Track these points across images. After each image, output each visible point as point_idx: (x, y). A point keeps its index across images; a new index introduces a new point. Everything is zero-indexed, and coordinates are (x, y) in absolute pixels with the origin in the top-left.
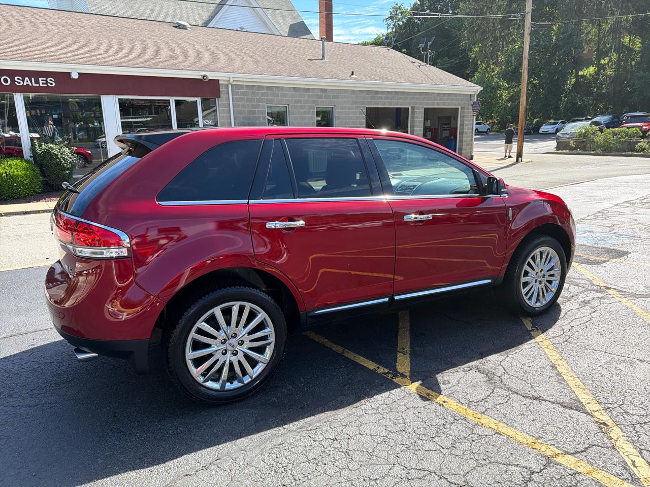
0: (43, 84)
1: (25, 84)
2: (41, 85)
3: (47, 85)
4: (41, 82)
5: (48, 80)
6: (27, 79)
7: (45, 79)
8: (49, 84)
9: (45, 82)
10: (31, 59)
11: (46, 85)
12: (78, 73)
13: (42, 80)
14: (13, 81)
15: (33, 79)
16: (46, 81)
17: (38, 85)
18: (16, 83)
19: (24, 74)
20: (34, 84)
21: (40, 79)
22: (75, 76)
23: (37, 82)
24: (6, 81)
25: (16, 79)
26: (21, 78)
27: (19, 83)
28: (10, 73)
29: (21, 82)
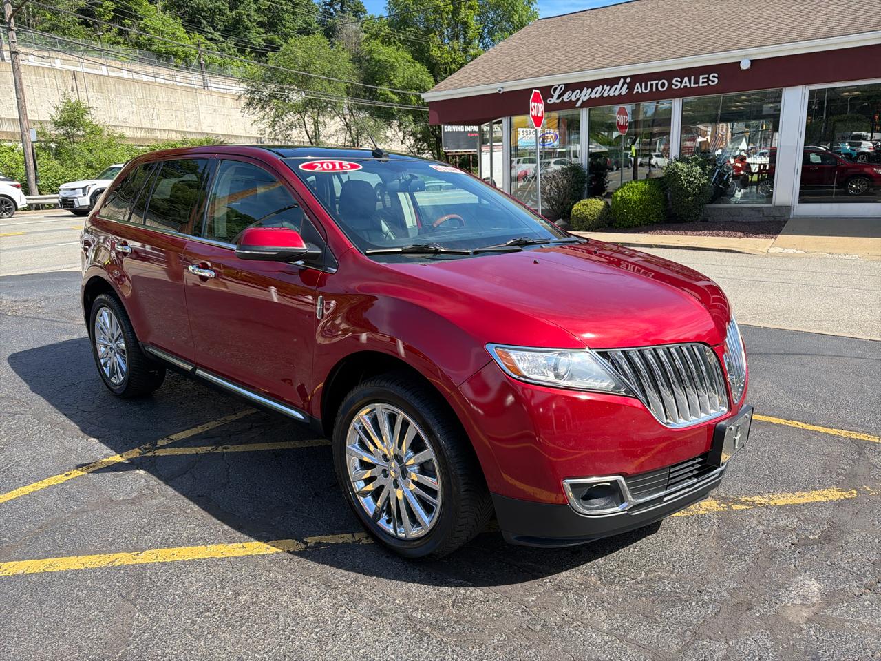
0: (703, 82)
1: (682, 87)
2: (701, 85)
3: (708, 84)
4: (701, 80)
5: (711, 78)
6: (686, 79)
7: (706, 76)
8: (710, 83)
9: (706, 80)
10: (703, 51)
11: (706, 84)
12: (751, 61)
13: (703, 78)
14: (670, 84)
15: (693, 78)
16: (708, 78)
17: (697, 85)
18: (673, 87)
19: (682, 73)
20: (693, 85)
21: (701, 77)
22: (745, 65)
23: (697, 82)
24: (663, 85)
25: (674, 82)
26: (679, 80)
27: (676, 85)
28: (669, 75)
29: (679, 84)
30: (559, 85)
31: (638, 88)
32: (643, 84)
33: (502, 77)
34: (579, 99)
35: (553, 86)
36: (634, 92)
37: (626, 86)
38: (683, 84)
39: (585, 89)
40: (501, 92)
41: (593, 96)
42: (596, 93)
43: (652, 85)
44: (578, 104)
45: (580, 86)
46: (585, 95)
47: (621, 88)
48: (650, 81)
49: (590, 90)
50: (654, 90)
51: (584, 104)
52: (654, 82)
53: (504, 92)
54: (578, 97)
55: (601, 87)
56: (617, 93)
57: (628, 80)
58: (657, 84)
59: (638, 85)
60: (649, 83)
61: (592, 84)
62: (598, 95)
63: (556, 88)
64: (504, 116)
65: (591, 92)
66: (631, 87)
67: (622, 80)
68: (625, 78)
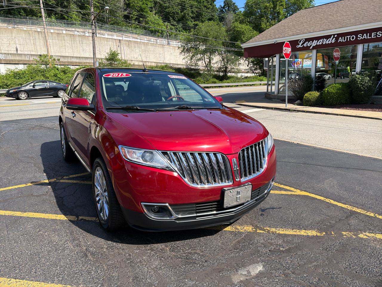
0: (374, 36)
1: (363, 38)
2: (373, 37)
3: (377, 37)
4: (373, 35)
5: (378, 34)
6: (365, 35)
7: (376, 33)
8: (378, 36)
9: (375, 35)
10: (375, 21)
11: (375, 37)
13: (374, 34)
14: (357, 37)
15: (368, 34)
16: (376, 34)
17: (371, 38)
18: (358, 38)
19: (363, 32)
20: (368, 38)
21: (373, 33)
23: (370, 36)
24: (353, 38)
25: (359, 36)
26: (361, 35)
27: (360, 38)
28: (356, 33)
29: (361, 37)
30: (302, 39)
31: (340, 40)
32: (343, 38)
33: (277, 36)
34: (311, 45)
35: (299, 40)
36: (339, 42)
37: (334, 39)
38: (364, 37)
39: (315, 41)
40: (275, 43)
41: (318, 44)
42: (320, 43)
43: (347, 38)
44: (311, 48)
45: (312, 39)
46: (315, 43)
47: (332, 40)
48: (347, 36)
49: (317, 41)
50: (348, 40)
51: (314, 48)
52: (349, 37)
53: (277, 43)
54: (311, 44)
55: (322, 39)
56: (330, 42)
57: (336, 36)
58: (350, 37)
59: (340, 38)
60: (346, 37)
61: (318, 38)
62: (321, 43)
63: (301, 41)
64: (277, 54)
65: (317, 42)
66: (337, 39)
67: (333, 36)
68: (334, 35)
